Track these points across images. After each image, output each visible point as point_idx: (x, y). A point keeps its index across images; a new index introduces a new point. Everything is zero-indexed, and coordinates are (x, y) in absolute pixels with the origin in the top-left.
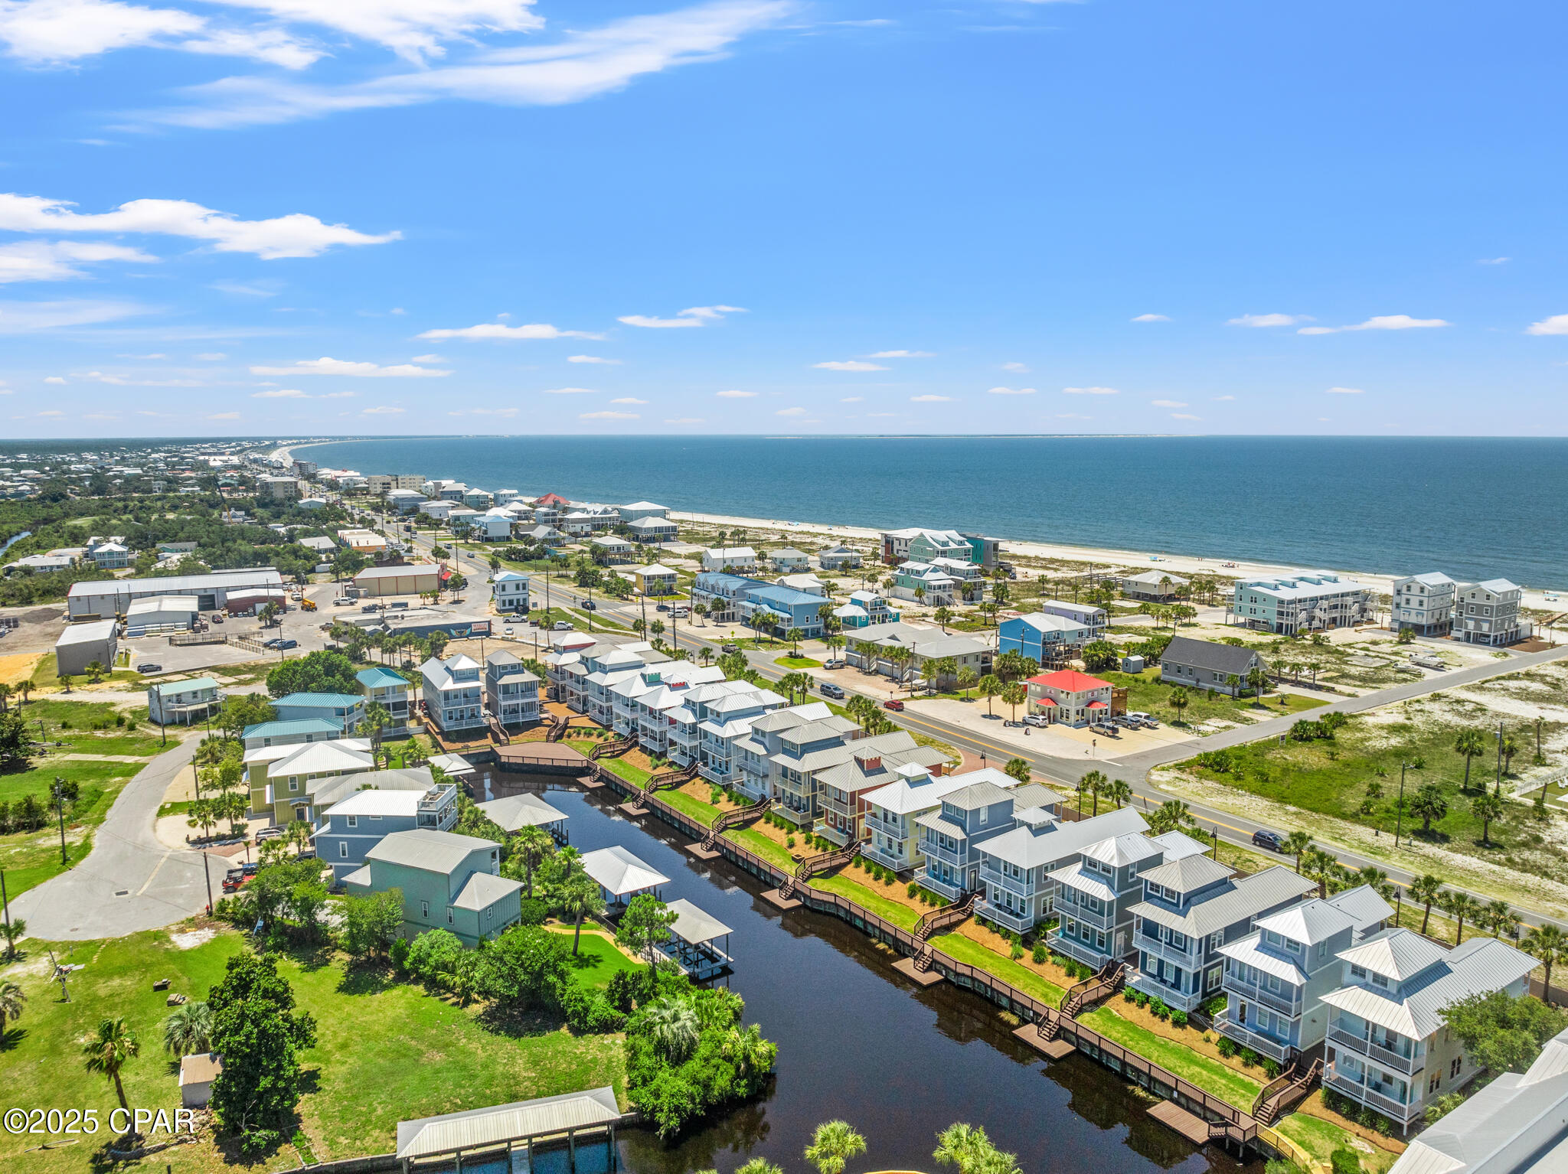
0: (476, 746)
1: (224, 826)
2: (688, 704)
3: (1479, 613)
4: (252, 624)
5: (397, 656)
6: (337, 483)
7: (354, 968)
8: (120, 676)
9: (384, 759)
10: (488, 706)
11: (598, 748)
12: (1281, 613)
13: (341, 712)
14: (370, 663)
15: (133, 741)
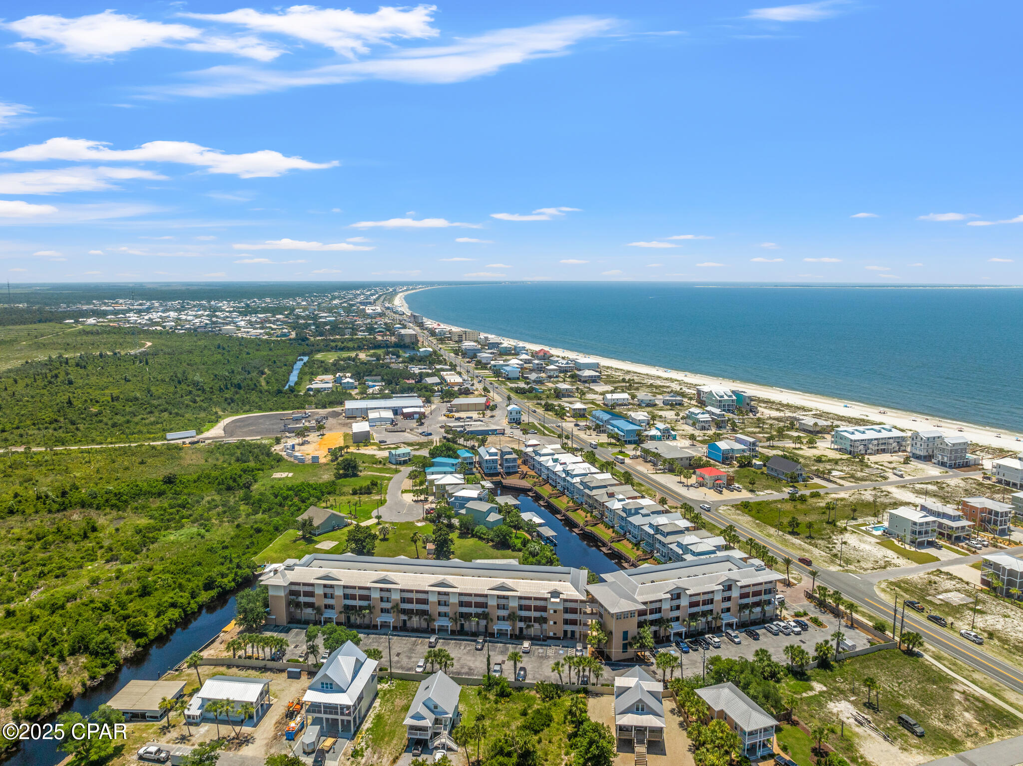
0: (495, 479)
1: (422, 497)
2: (564, 471)
3: (943, 452)
4: (413, 424)
5: (469, 442)
6: (435, 332)
7: (460, 533)
8: (374, 444)
9: (468, 481)
10: (500, 465)
11: (535, 483)
12: (851, 446)
13: (453, 465)
14: (459, 444)
15: (386, 469)
